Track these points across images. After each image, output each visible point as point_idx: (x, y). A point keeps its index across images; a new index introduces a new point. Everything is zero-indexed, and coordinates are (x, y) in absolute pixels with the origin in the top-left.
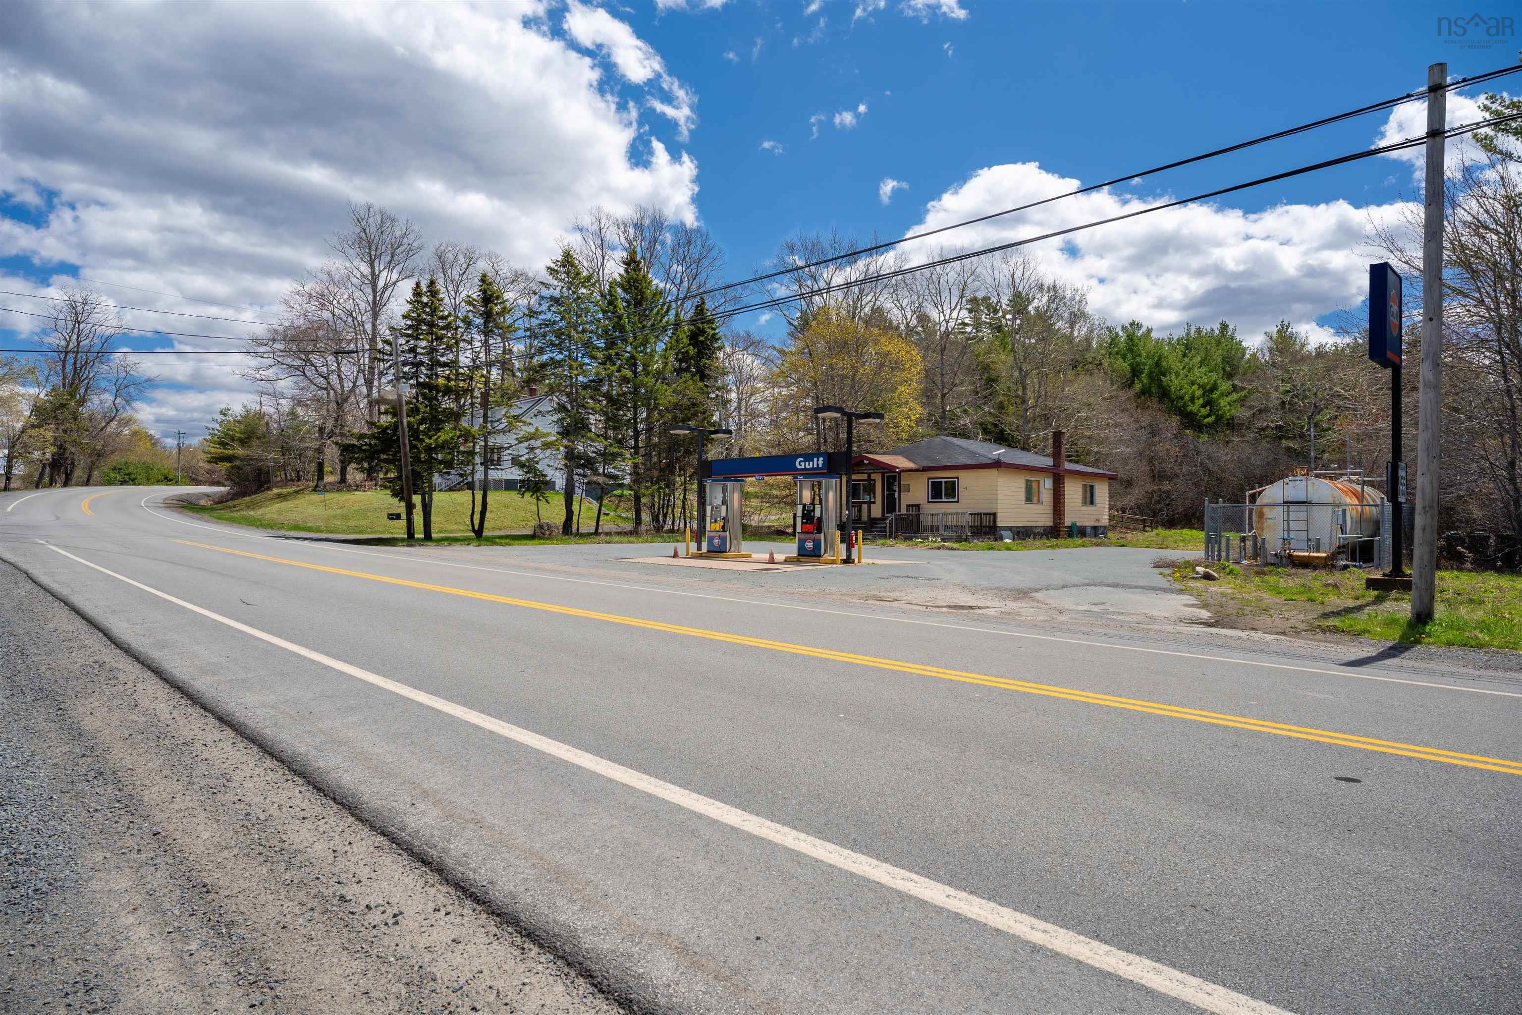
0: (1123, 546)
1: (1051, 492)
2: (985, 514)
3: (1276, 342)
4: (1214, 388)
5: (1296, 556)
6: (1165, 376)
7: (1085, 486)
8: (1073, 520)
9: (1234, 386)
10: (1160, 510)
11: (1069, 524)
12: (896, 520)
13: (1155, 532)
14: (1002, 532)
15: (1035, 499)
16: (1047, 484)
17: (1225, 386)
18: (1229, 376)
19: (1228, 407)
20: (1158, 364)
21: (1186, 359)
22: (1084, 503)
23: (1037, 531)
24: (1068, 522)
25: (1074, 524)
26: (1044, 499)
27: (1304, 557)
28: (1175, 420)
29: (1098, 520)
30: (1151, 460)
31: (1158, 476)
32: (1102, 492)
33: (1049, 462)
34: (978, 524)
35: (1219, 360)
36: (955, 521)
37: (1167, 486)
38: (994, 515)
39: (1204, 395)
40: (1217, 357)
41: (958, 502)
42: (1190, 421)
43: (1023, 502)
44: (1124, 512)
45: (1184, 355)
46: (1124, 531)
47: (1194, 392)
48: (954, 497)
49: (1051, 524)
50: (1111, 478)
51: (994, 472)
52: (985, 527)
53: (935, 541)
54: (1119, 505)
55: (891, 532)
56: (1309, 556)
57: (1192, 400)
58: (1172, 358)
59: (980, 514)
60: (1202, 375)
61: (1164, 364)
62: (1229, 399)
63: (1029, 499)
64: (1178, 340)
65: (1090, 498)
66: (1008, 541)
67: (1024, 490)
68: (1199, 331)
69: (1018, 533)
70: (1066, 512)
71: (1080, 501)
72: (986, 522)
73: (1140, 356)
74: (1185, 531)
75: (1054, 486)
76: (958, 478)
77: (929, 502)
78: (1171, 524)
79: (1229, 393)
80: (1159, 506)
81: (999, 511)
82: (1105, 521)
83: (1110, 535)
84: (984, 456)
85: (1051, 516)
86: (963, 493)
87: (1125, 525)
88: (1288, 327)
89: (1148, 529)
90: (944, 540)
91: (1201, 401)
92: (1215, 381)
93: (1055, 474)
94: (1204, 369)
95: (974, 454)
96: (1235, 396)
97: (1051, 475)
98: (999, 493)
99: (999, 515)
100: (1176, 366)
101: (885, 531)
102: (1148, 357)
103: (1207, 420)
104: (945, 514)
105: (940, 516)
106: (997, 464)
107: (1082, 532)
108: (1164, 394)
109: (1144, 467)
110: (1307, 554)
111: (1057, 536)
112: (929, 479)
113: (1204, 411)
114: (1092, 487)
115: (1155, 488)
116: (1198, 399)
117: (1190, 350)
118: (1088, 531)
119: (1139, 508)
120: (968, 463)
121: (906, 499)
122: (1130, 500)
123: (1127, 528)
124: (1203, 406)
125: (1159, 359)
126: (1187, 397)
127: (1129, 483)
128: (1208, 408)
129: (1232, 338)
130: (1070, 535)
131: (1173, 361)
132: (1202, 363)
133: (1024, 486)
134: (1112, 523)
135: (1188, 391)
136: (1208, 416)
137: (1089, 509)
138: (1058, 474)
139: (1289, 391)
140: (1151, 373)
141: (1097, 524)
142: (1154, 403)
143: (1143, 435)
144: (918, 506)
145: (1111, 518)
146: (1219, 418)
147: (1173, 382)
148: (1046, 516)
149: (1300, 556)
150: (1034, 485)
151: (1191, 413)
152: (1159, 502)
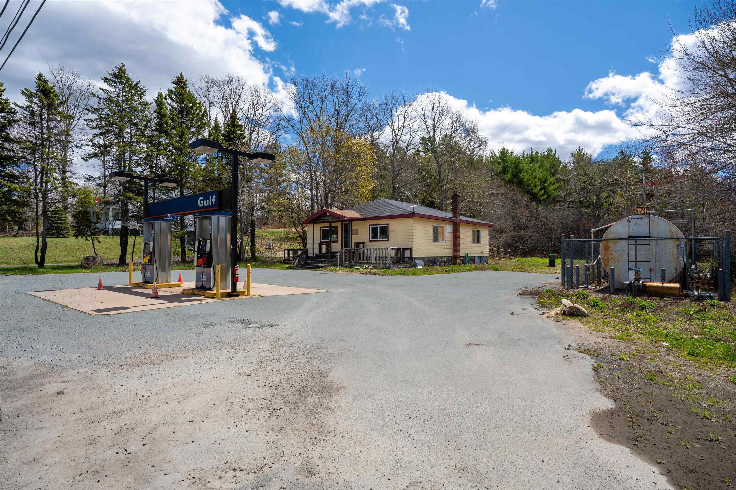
0: (496, 270)
1: (452, 234)
2: (403, 249)
3: (576, 158)
4: (546, 181)
5: (650, 286)
6: (521, 173)
7: (474, 231)
8: (466, 253)
9: (556, 180)
10: (518, 247)
11: (464, 255)
12: (345, 253)
13: (516, 259)
14: (416, 261)
15: (440, 239)
16: (449, 229)
17: (551, 179)
18: (554, 175)
19: (553, 191)
20: (517, 167)
21: (531, 165)
22: (474, 241)
23: (441, 260)
24: (462, 254)
25: (467, 255)
26: (446, 239)
27: (658, 287)
28: (526, 198)
29: (482, 253)
30: (513, 219)
31: (517, 227)
32: (485, 235)
33: (450, 215)
34: (399, 256)
35: (548, 166)
36: (382, 254)
37: (522, 233)
38: (411, 249)
39: (540, 184)
40: (547, 164)
41: (388, 240)
42: (534, 197)
43: (432, 241)
44: (499, 248)
45: (530, 163)
46: (498, 259)
47: (536, 182)
48: (385, 237)
49: (451, 255)
50: (490, 226)
51: (410, 221)
52: (404, 257)
53: (368, 268)
54: (496, 243)
55: (341, 261)
56: (662, 287)
57: (535, 186)
58: (524, 163)
59: (400, 249)
60: (540, 174)
61: (520, 166)
62: (553, 186)
63: (436, 238)
64: (527, 155)
65: (477, 239)
66: (420, 267)
67: (432, 233)
68: (537, 152)
69: (428, 261)
70: (461, 247)
71: (471, 240)
72: (404, 254)
73: (507, 162)
74: (533, 258)
75: (453, 231)
76: (388, 224)
77: (370, 241)
78: (525, 254)
79: (554, 183)
80: (518, 244)
81: (414, 246)
82: (486, 252)
83: (490, 261)
84: (405, 210)
85: (452, 250)
86: (391, 235)
87: (499, 255)
88: (582, 150)
89: (512, 257)
90: (374, 267)
91: (540, 187)
92: (546, 177)
93: (453, 222)
94: (541, 170)
95: (399, 208)
96: (557, 185)
97: (452, 223)
98: (414, 234)
99: (414, 249)
100: (526, 168)
101: (337, 261)
102: (512, 163)
103: (543, 197)
104: (375, 249)
105: (372, 250)
106: (412, 215)
107: (472, 260)
108: (520, 183)
109: (510, 221)
110: (660, 284)
111: (455, 264)
112: (370, 225)
113: (541, 193)
114: (478, 231)
115: (516, 234)
116: (538, 186)
117: (534, 161)
118: (476, 260)
119: (506, 245)
120: (394, 214)
121: (355, 239)
122: (501, 241)
123: (500, 257)
124: (541, 190)
125: (518, 164)
126: (532, 185)
127: (501, 231)
128: (543, 191)
129: (554, 155)
130: (464, 262)
131: (525, 166)
132: (540, 167)
133: (432, 230)
134: (491, 254)
135: (532, 182)
136: (543, 195)
137: (477, 245)
138: (456, 223)
139: (585, 182)
140: (513, 171)
141: (481, 255)
142: (515, 187)
143: (509, 204)
144: (363, 243)
145: (490, 251)
146: (549, 196)
147: (526, 176)
148: (449, 250)
149: (654, 287)
150: (440, 230)
151: (534, 193)
152: (517, 242)
